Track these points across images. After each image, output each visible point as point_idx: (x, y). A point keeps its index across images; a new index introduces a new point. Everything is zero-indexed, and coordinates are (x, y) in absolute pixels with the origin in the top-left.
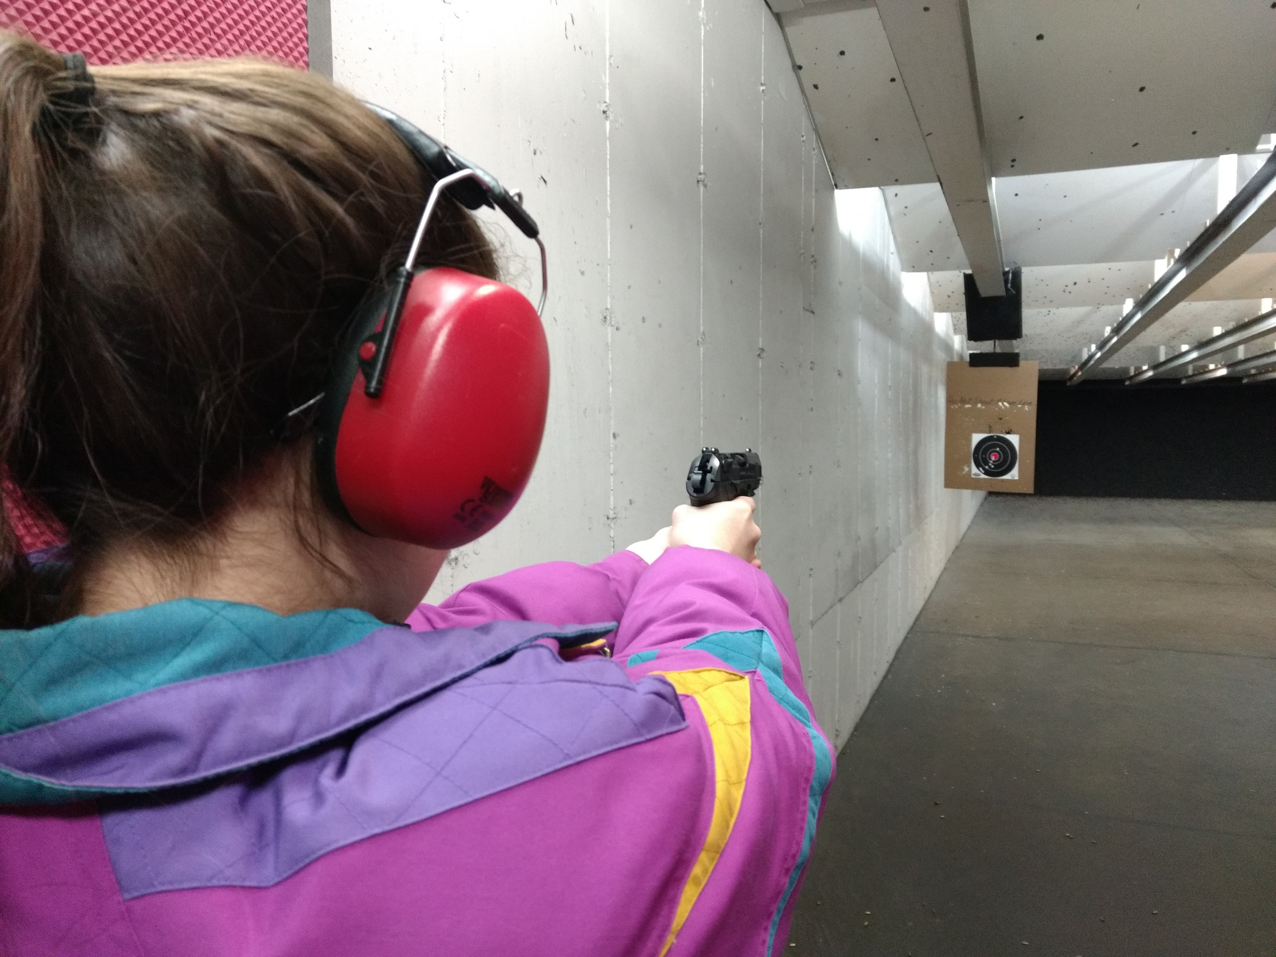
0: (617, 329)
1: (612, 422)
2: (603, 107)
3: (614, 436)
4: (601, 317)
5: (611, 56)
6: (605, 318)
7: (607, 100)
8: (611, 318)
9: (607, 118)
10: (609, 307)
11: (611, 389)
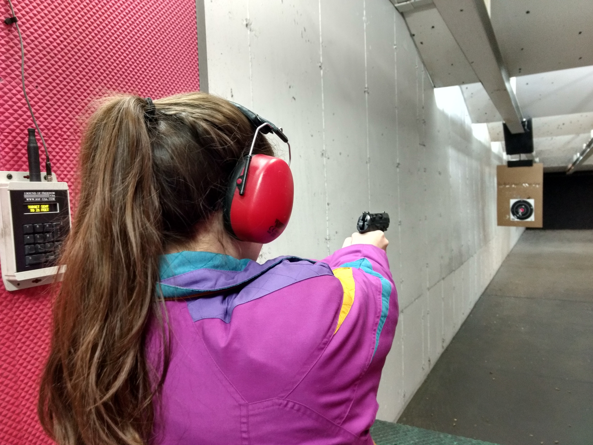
0: (328, 158)
1: (327, 198)
2: (320, 64)
3: (328, 204)
4: (321, 154)
5: (322, 43)
6: (323, 154)
7: (321, 61)
8: (325, 154)
9: (321, 69)
10: (324, 149)
11: (326, 184)
